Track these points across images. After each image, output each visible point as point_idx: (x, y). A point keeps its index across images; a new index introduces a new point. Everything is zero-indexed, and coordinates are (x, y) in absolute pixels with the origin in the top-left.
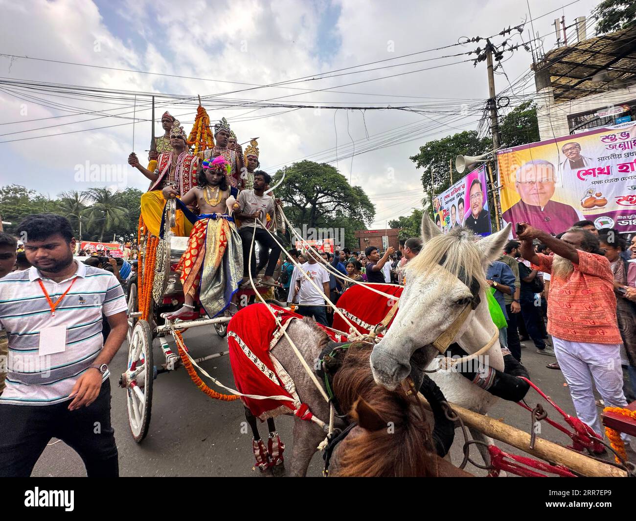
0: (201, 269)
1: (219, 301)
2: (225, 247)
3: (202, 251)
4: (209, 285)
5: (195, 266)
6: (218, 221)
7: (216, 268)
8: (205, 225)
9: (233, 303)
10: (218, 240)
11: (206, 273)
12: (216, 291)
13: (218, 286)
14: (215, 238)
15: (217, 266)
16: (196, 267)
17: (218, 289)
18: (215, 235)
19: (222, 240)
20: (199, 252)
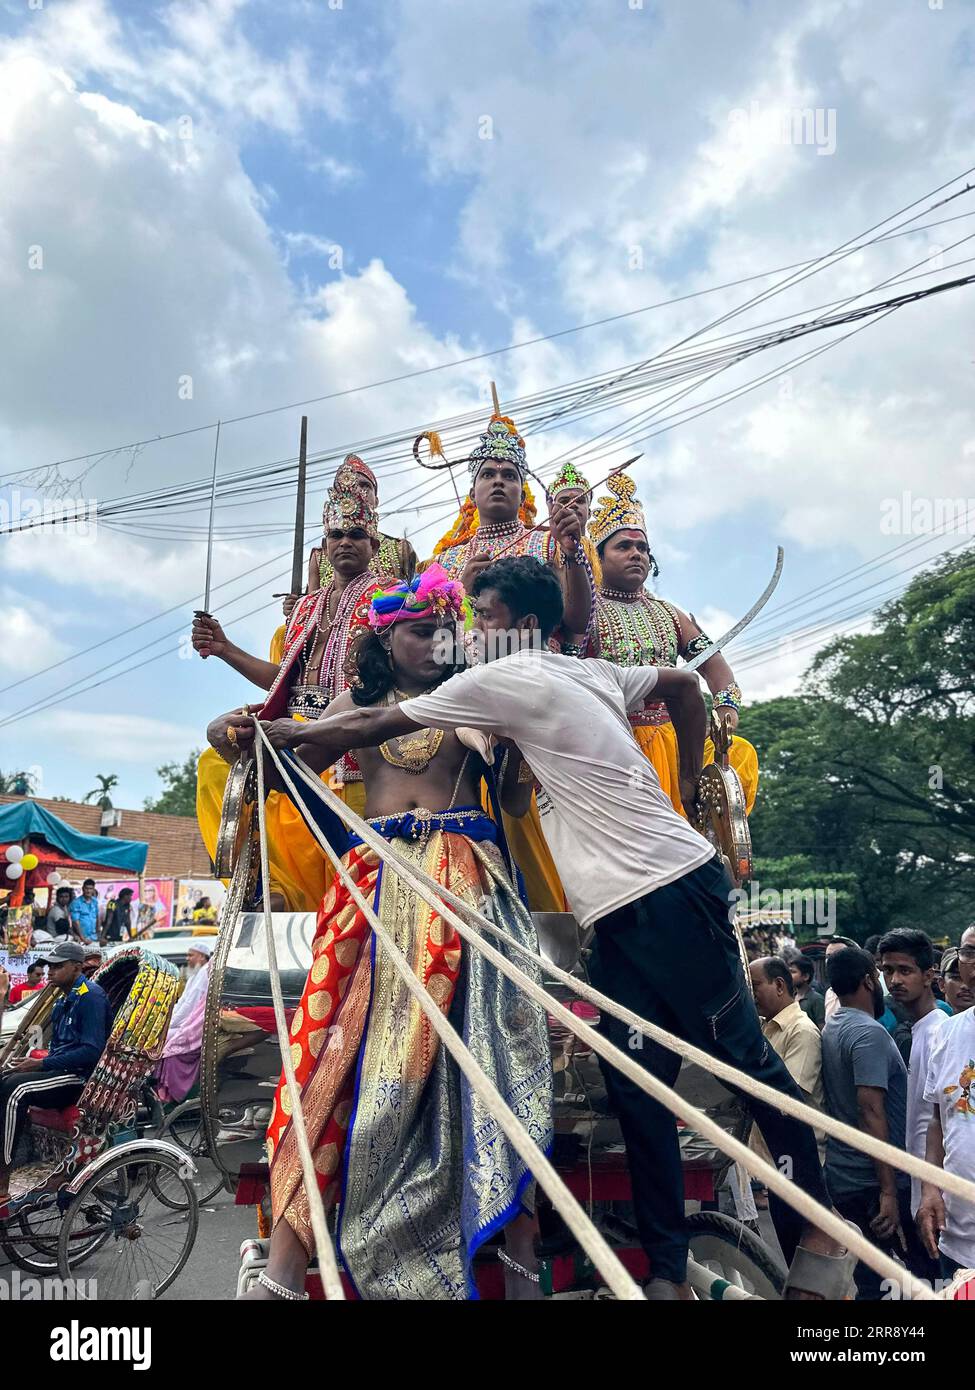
0: (349, 1088)
1: (442, 1259)
2: (449, 974)
3: (356, 1000)
4: (388, 1171)
5: (321, 1074)
6: (424, 850)
7: (414, 1089)
8: (372, 869)
9: (520, 1267)
10: (422, 942)
11: (369, 1111)
12: (415, 1205)
13: (426, 1183)
14: (412, 933)
15: (420, 1076)
16: (326, 1079)
17: (428, 1196)
18: (411, 921)
19: (438, 941)
20: (338, 1003)
